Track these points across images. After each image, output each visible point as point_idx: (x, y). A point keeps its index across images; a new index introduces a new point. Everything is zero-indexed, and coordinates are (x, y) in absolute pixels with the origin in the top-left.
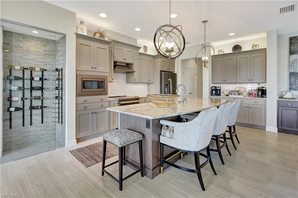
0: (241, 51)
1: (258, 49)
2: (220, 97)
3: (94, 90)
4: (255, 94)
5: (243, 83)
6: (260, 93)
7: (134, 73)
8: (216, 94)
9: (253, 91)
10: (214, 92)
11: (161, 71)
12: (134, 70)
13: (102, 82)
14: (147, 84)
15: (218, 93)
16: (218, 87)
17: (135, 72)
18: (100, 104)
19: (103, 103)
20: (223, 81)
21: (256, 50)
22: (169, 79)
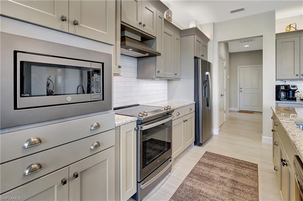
2: (295, 102)
3: (69, 99)
7: (158, 57)
8: (288, 98)
10: (283, 95)
11: (195, 57)
12: (158, 50)
13: (97, 71)
14: (167, 82)
15: (291, 97)
16: (292, 87)
17: (160, 54)
18: (91, 143)
19: (99, 138)
20: (297, 75)
22: (207, 73)
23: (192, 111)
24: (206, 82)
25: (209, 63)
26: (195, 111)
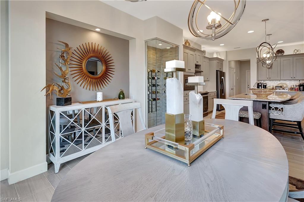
0: (283, 55)
1: (299, 53)
4: (297, 89)
5: (287, 80)
6: (302, 88)
7: (202, 72)
9: (295, 86)
11: (217, 71)
12: (202, 70)
16: (264, 84)
20: (268, 78)
21: (297, 54)
22: (222, 78)
23: (215, 95)
24: (222, 82)
25: (224, 73)
26: (217, 95)
